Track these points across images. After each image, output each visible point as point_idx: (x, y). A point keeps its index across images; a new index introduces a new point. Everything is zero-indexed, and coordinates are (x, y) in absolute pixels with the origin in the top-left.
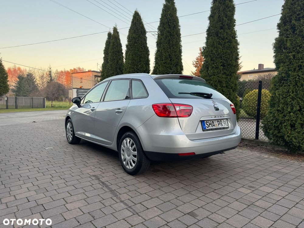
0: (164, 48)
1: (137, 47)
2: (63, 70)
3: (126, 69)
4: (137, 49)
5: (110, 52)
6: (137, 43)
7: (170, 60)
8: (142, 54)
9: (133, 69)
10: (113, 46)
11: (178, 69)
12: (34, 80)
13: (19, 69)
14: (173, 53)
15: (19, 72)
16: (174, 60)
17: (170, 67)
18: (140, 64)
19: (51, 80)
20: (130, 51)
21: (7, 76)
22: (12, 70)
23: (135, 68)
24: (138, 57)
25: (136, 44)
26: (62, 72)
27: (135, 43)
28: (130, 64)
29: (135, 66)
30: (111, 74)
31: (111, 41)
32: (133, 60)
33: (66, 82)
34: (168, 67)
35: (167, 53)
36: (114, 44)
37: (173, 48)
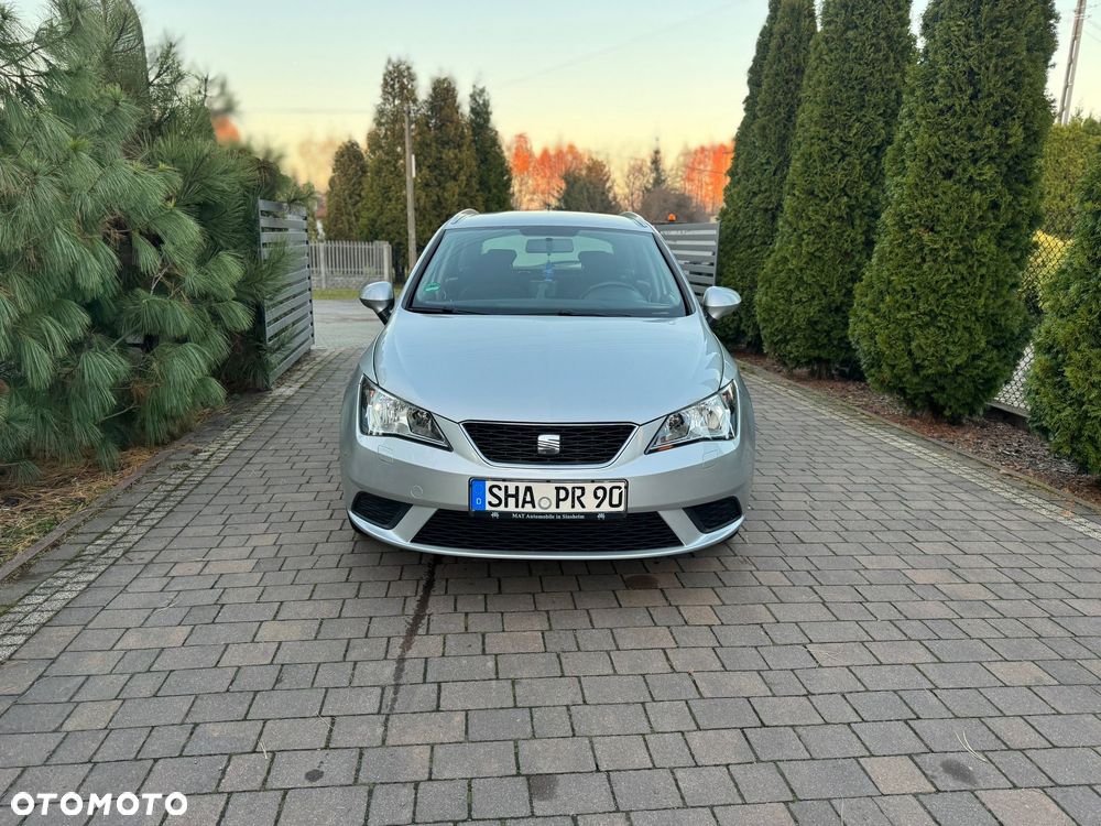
0: (947, 43)
1: (855, 45)
2: (706, 144)
3: (799, 143)
4: (852, 55)
5: (767, 77)
6: (856, 27)
7: (973, 97)
8: (871, 74)
9: (824, 145)
10: (779, 48)
11: (1007, 137)
12: (608, 185)
13: (571, 148)
14: (990, 58)
15: (570, 157)
16: (990, 95)
17: (970, 128)
18: (858, 120)
19: (658, 181)
20: (825, 66)
21: (510, 180)
22: (552, 152)
23: (836, 140)
24: (853, 88)
25: (850, 34)
26: (703, 149)
27: (848, 29)
28: (816, 123)
29: (837, 131)
30: (762, 164)
31: (776, 29)
32: (830, 103)
33: (712, 184)
34: (957, 130)
35: (961, 61)
36: (784, 41)
37: (996, 36)
